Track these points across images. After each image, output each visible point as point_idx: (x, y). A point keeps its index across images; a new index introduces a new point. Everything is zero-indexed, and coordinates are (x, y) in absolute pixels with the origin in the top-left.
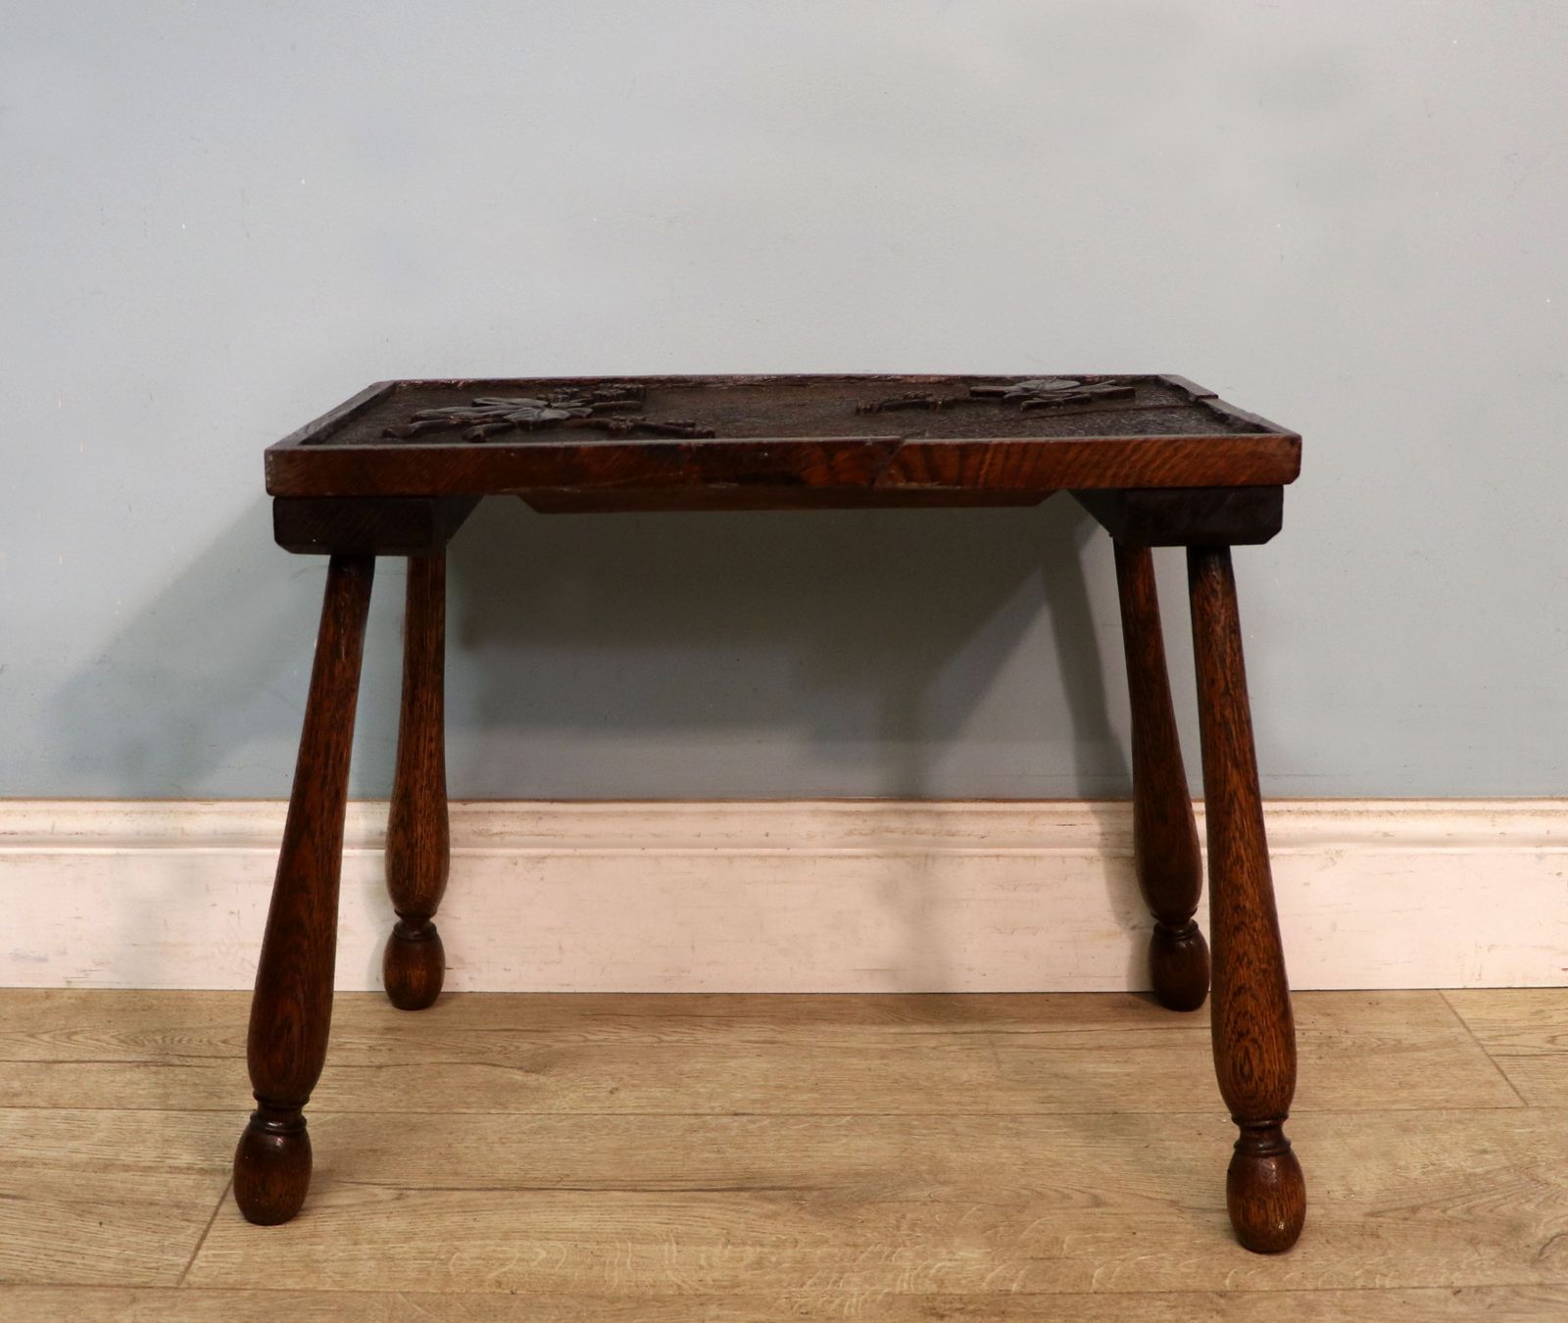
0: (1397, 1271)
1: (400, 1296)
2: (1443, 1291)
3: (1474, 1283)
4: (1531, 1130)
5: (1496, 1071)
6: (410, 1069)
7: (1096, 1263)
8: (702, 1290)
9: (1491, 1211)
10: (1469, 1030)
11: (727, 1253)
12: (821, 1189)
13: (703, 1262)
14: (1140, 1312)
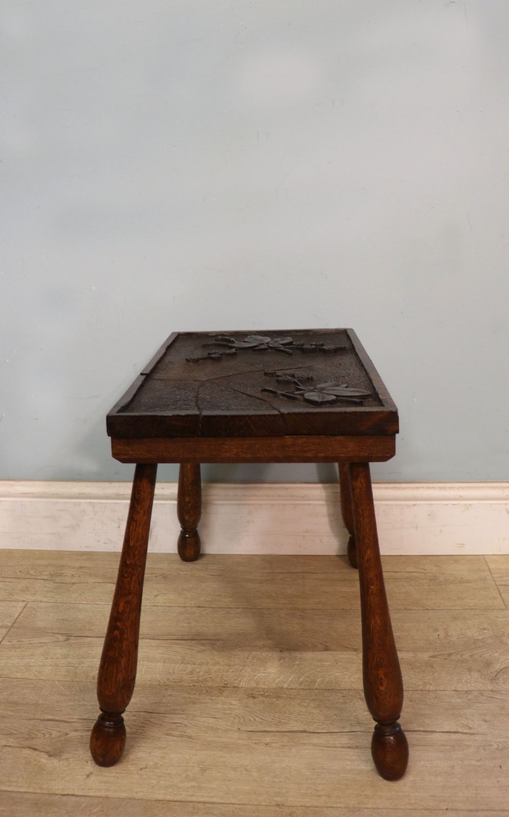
0: (436, 683)
1: (56, 682)
2: (452, 692)
3: (466, 689)
4: (504, 619)
5: (498, 592)
6: (84, 584)
7: (320, 676)
8: (168, 683)
9: (481, 656)
10: (491, 574)
11: (181, 668)
12: (223, 640)
13: (171, 671)
14: (331, 698)
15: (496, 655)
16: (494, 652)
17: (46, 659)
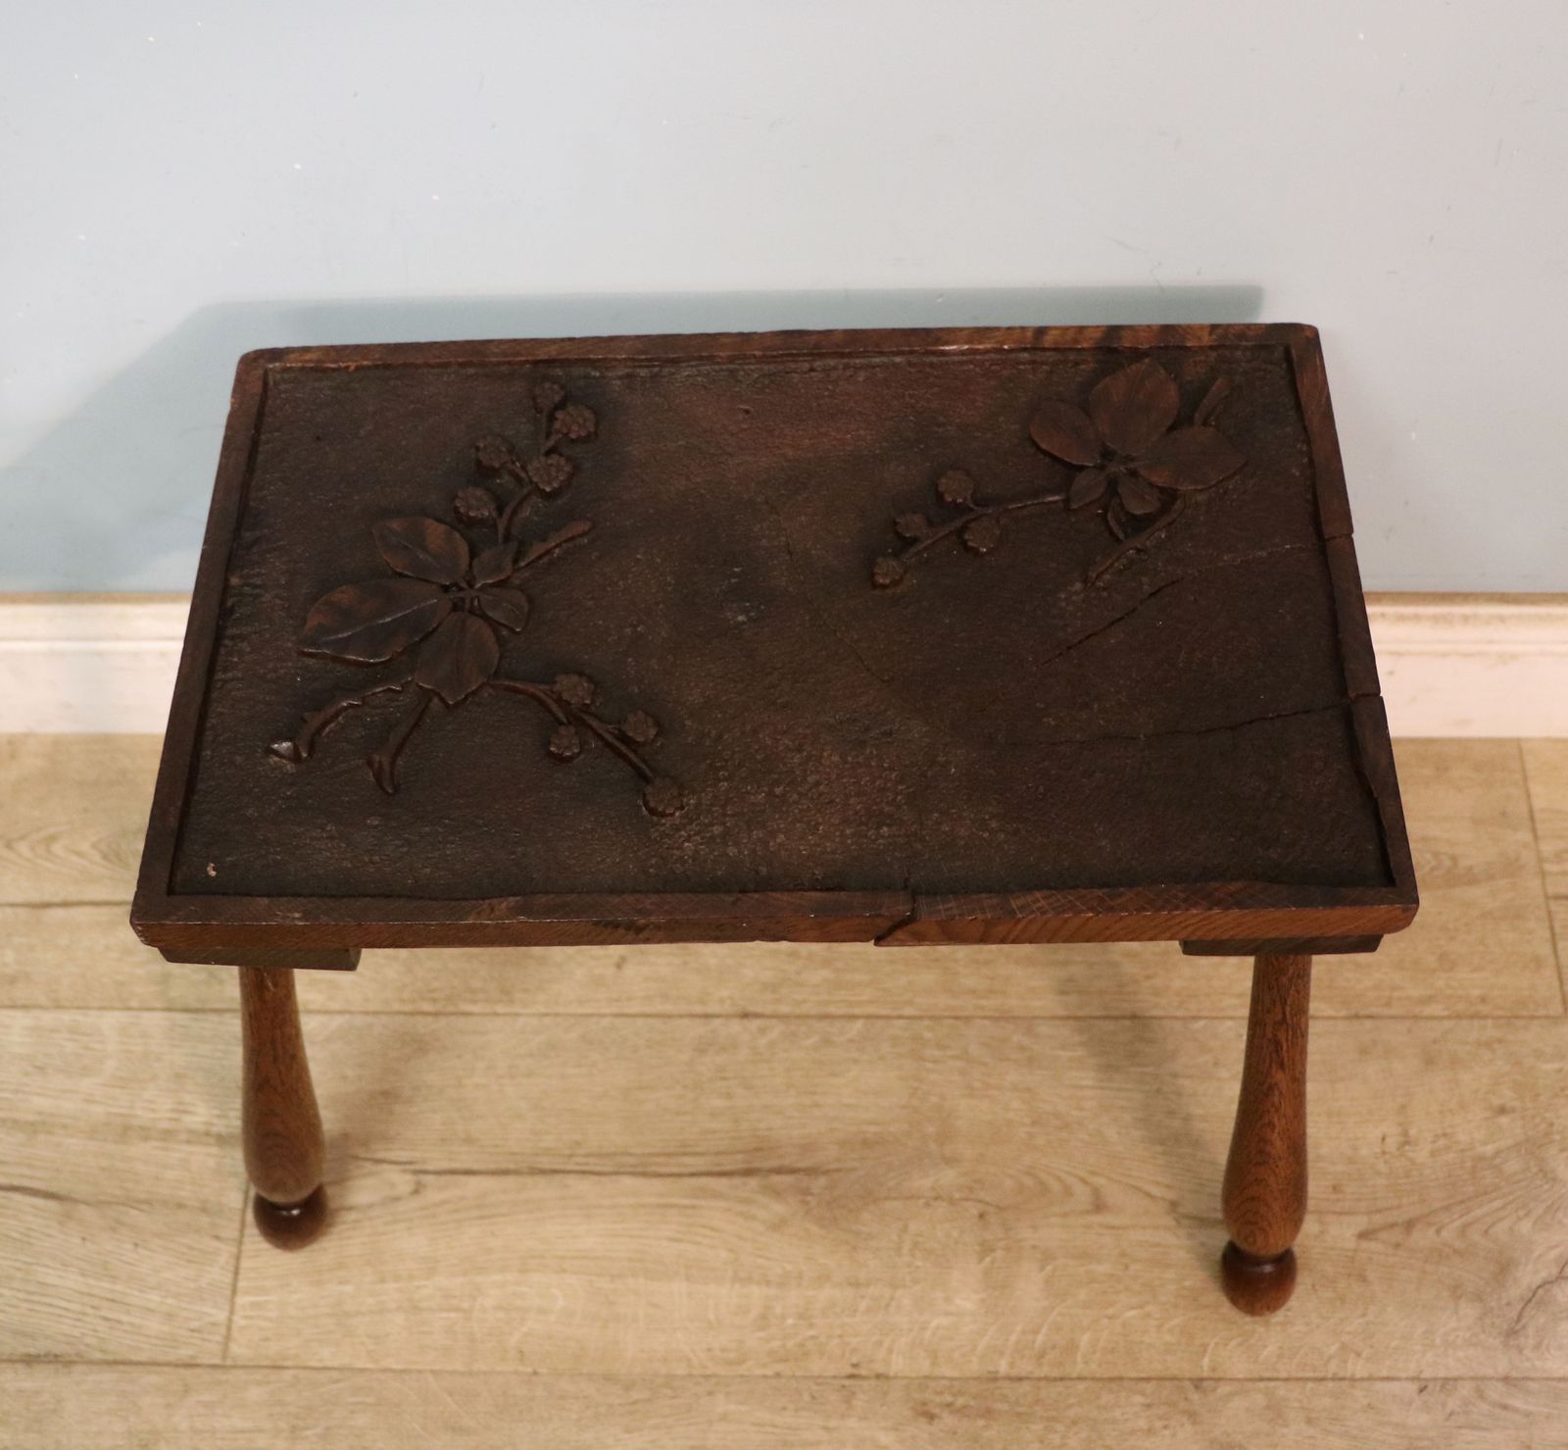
0: (1372, 1347)
1: (430, 1377)
2: (1409, 1387)
3: (1442, 1373)
4: (1557, 1065)
5: (1547, 933)
7: (1085, 1323)
8: (711, 1368)
9: (1486, 1234)
15: (1525, 1227)
16: (1521, 1213)
17: (383, 1281)
